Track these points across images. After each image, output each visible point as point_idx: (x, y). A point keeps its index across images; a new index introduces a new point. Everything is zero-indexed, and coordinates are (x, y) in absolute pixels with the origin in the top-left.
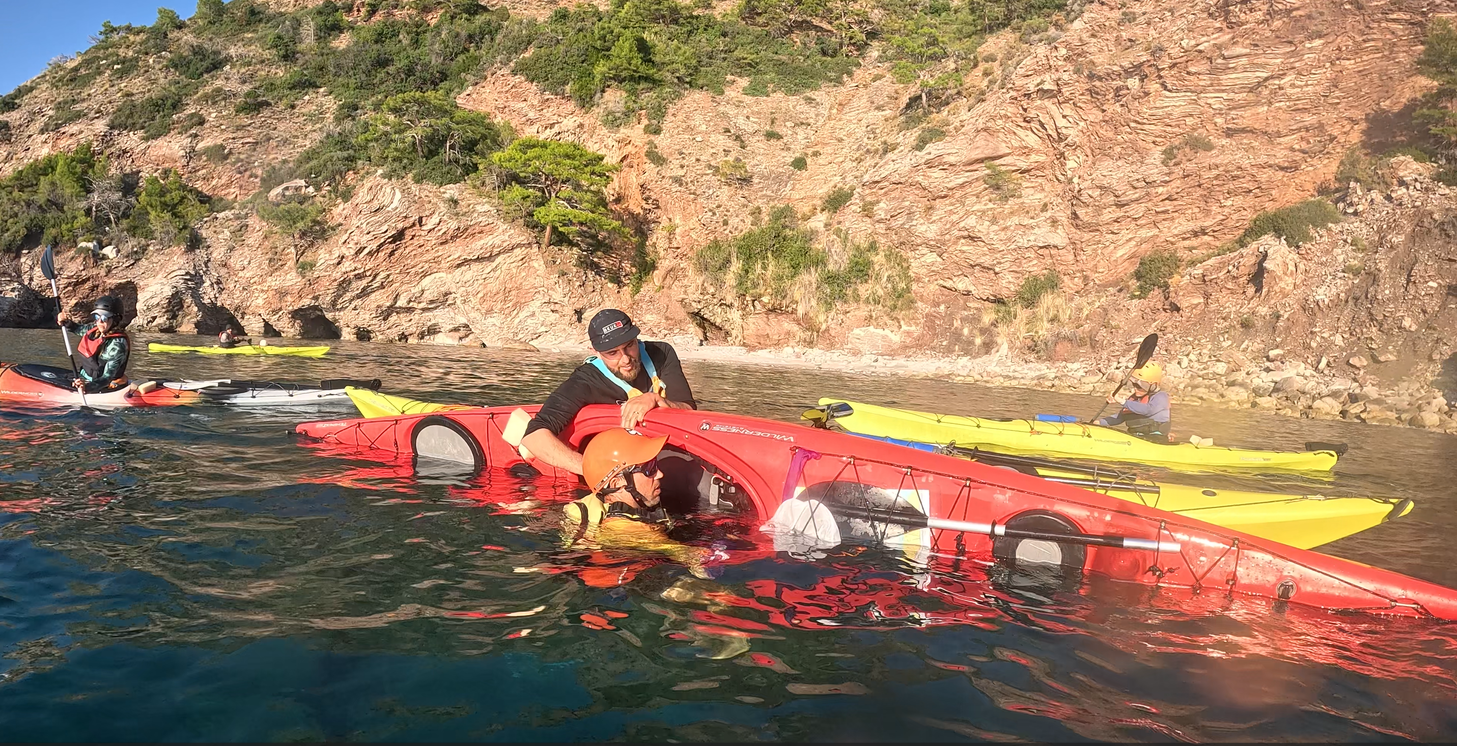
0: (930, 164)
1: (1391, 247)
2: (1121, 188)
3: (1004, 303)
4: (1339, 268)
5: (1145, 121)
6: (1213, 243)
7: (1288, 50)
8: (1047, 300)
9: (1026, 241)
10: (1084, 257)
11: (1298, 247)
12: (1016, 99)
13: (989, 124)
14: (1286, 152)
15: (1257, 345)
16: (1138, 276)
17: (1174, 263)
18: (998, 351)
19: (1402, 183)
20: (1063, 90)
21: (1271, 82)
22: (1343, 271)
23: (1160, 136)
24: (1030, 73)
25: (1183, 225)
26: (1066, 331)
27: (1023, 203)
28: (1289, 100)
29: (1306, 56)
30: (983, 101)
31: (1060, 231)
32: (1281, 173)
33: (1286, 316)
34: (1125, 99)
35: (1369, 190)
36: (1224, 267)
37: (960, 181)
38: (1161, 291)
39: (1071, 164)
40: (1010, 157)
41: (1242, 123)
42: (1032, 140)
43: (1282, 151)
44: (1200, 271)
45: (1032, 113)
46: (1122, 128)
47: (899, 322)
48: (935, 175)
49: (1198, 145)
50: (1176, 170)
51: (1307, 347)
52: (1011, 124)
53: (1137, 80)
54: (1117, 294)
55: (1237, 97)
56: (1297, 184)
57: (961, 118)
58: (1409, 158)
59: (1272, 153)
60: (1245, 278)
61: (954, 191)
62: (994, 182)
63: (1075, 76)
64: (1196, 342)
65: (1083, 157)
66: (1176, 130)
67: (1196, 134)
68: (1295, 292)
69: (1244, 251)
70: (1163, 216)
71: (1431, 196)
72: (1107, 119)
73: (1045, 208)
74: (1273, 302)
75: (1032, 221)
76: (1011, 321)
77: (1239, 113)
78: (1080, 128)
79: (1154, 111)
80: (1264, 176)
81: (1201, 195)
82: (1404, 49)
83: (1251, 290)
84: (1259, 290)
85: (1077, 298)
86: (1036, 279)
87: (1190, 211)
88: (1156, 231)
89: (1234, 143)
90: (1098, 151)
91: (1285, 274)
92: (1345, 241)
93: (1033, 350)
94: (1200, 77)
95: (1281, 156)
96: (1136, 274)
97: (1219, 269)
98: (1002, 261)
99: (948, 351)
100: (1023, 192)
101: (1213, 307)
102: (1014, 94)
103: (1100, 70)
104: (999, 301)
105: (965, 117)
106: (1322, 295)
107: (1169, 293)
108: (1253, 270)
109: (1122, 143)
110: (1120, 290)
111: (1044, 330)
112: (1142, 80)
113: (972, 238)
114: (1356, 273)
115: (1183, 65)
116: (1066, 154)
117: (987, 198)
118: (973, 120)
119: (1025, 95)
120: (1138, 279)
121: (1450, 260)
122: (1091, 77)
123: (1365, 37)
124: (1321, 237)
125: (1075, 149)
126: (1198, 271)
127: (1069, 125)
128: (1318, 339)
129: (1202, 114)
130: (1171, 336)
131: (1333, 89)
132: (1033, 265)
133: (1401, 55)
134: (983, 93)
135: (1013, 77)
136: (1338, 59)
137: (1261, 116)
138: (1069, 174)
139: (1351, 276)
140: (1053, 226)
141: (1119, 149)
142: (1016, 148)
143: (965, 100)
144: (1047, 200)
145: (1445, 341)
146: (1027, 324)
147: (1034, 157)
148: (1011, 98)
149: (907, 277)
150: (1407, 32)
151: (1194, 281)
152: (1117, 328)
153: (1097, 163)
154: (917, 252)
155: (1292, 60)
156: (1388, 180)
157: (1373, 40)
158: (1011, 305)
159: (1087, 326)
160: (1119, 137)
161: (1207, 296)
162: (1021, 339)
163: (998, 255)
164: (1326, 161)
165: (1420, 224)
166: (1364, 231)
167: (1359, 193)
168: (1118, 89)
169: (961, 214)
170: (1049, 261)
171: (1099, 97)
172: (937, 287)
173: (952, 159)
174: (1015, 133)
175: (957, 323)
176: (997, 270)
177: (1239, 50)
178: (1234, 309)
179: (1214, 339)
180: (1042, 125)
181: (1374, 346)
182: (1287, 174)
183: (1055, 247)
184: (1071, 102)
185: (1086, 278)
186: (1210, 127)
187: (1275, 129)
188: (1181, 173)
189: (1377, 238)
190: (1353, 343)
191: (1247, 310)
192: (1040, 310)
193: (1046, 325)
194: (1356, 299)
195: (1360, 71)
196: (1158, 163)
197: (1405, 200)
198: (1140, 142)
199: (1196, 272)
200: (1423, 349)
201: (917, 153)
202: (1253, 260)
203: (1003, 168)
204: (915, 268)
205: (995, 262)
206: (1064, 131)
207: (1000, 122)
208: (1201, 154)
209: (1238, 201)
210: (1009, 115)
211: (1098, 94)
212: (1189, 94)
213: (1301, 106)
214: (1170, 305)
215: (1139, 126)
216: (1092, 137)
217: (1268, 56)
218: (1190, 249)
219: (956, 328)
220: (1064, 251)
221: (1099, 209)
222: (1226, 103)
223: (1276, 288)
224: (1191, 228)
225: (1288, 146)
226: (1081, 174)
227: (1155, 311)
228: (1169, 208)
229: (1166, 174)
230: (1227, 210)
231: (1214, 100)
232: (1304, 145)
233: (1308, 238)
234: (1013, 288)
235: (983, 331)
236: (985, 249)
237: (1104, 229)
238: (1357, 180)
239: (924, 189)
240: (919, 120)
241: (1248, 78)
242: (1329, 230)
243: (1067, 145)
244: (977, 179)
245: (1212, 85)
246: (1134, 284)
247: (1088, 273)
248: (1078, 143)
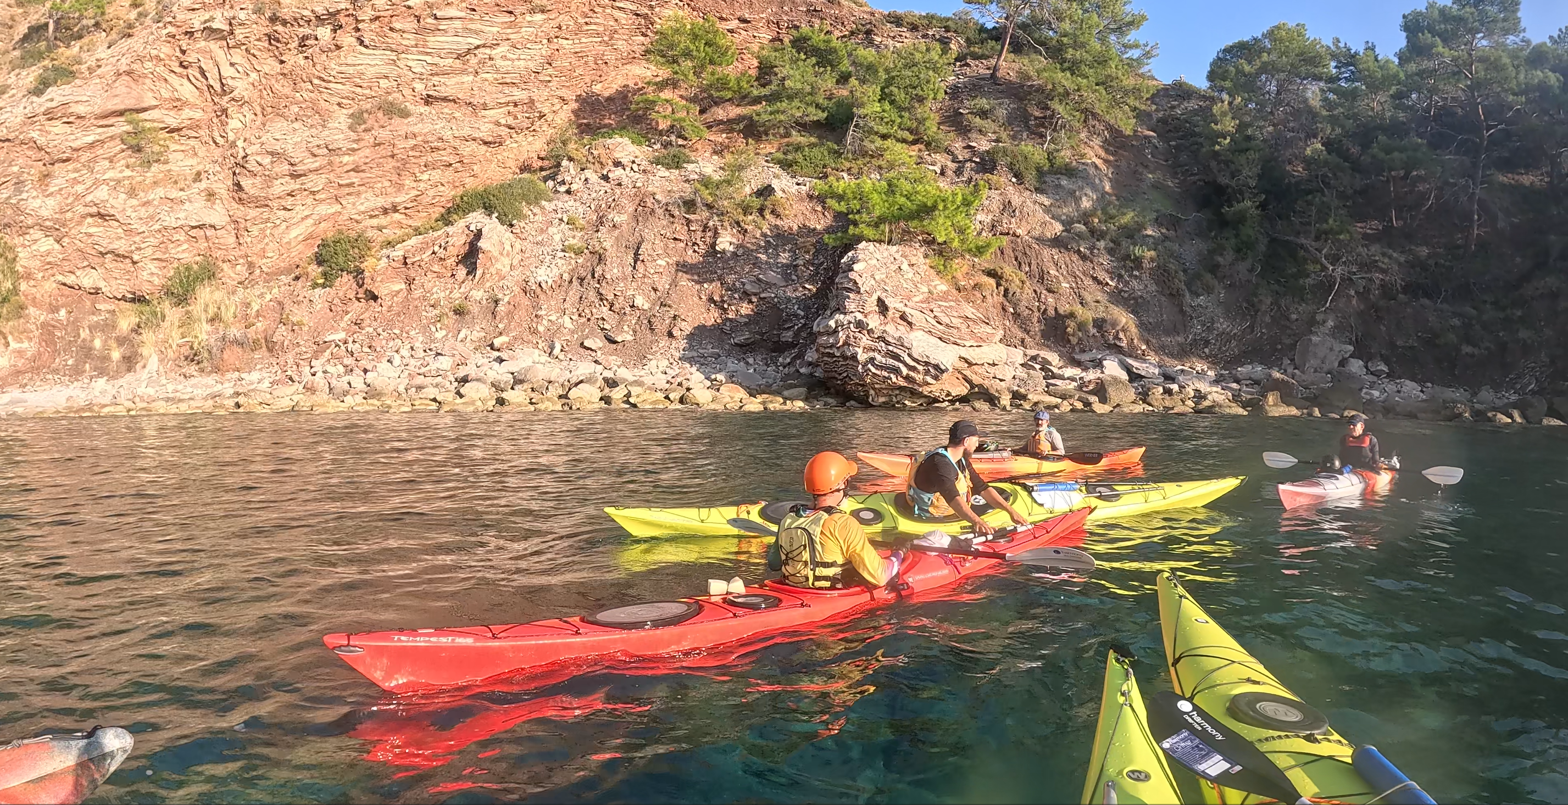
0: (50, 115)
1: (614, 226)
2: (298, 155)
3: (148, 302)
4: (557, 248)
5: (331, 78)
6: (404, 222)
7: (507, 20)
8: (205, 295)
9: (173, 219)
10: (249, 239)
11: (511, 225)
12: (174, 36)
13: (134, 66)
14: (491, 126)
15: (477, 334)
16: (320, 260)
17: (361, 244)
18: (144, 367)
19: (617, 164)
20: (237, 32)
21: (481, 50)
22: (563, 251)
23: (348, 98)
24: (197, 6)
25: (369, 201)
26: (235, 332)
27: (169, 171)
28: (497, 72)
29: (524, 29)
30: (130, 36)
31: (218, 206)
32: (484, 148)
33: (506, 299)
34: (311, 50)
35: (583, 170)
36: (428, 248)
37: (90, 139)
38: (351, 278)
39: (234, 124)
40: (156, 111)
41: (444, 92)
42: (186, 90)
43: (487, 125)
44: (401, 253)
45: (191, 57)
46: (302, 84)
47: (5, 338)
48: (56, 130)
49: (393, 110)
50: (367, 136)
51: (535, 332)
52: (162, 68)
53: (329, 30)
54: (293, 283)
55: (442, 62)
56: (498, 161)
57: (98, 56)
58: (626, 140)
59: (476, 125)
60: (453, 259)
61: (81, 153)
62: (134, 142)
63: (254, 16)
64: (404, 334)
65: (250, 116)
66: (368, 92)
67: (390, 98)
68: (512, 273)
69: (450, 229)
70: (347, 190)
71: (651, 178)
72: (286, 71)
73: (198, 177)
74: (488, 284)
75: (182, 193)
76: (158, 325)
77: (442, 80)
78: (251, 80)
79: (343, 69)
80: (467, 149)
81: (394, 167)
82: (625, 37)
83: (462, 272)
84: (472, 271)
85: (240, 290)
86: (188, 269)
87: (380, 185)
88: (337, 207)
89: (434, 112)
90: (270, 110)
91: (501, 254)
92: (561, 220)
93: (192, 360)
94: (404, 35)
95: (485, 130)
96: (317, 258)
97: (423, 250)
98: (143, 246)
99: (76, 372)
100: (170, 156)
101: (417, 293)
102: (171, 29)
103: (285, 13)
104: (138, 299)
105: (103, 56)
106: (545, 275)
107: (363, 279)
108: (463, 251)
109: (301, 102)
110: (297, 278)
111: (203, 333)
112: (335, 31)
113: (101, 216)
114: (579, 252)
115: (386, 20)
116: (229, 111)
117: (123, 162)
118: (114, 60)
119: (186, 33)
120: (320, 263)
121: (675, 239)
122: (274, 19)
123: (587, 20)
124: (534, 217)
125: (241, 106)
126: (398, 253)
127: (237, 75)
128: (545, 322)
129: (400, 77)
130: (371, 330)
131: (547, 66)
132: (184, 251)
133: (620, 42)
134: (130, 26)
135: (175, 9)
136: (557, 37)
137: (465, 85)
138: (231, 136)
139: (573, 256)
140: (209, 200)
141: (297, 110)
142: (166, 100)
143: (104, 34)
144: (200, 168)
145: (683, 317)
146: (179, 327)
147: (187, 113)
148: (168, 35)
149: (13, 272)
150: (630, 22)
151: (394, 264)
152: (300, 324)
153: (268, 123)
154: (27, 237)
155: (509, 31)
156: (603, 160)
157: (595, 24)
158: (155, 302)
159: (259, 324)
160: (298, 95)
161: (410, 282)
162: (174, 347)
163: (137, 239)
164: (532, 138)
165: (642, 203)
166: (581, 210)
167: (572, 171)
168: (305, 38)
169: (89, 183)
170: (203, 245)
171: (279, 45)
172: (54, 285)
173: (81, 109)
174: (166, 80)
175: (85, 334)
176: (136, 258)
177: (452, 12)
178: (442, 294)
179: (425, 329)
180: (203, 72)
181: (607, 326)
182: (490, 149)
183: (213, 227)
184: (243, 47)
185: (251, 265)
186: (407, 92)
187: (482, 101)
188: (372, 140)
189: (595, 218)
190: (583, 324)
191: (458, 295)
192: (196, 308)
193: (207, 327)
194: (582, 280)
195: (576, 53)
196: (344, 127)
197: (625, 181)
198: (322, 102)
199: (395, 254)
200: (661, 327)
201: (35, 99)
202: (463, 239)
203: (148, 125)
204: (24, 260)
205: (133, 248)
206: (230, 82)
207: (149, 65)
208: (396, 121)
209: (436, 175)
210: (162, 56)
211: (278, 41)
212: (388, 53)
213: (508, 81)
214: (365, 293)
215: (324, 84)
216: (265, 92)
217: (483, 23)
218: (380, 229)
219: (84, 340)
220: (223, 231)
221: (269, 179)
222: (428, 68)
223: (493, 270)
224: (380, 205)
225: (493, 120)
226: (248, 136)
227: (345, 301)
228: (354, 180)
229: (354, 141)
230: (422, 185)
231: (415, 62)
232: (510, 121)
233: (520, 216)
234: (156, 281)
235: (121, 341)
236: (120, 230)
237: (275, 204)
238: (571, 159)
239: (40, 149)
240: (40, 56)
241: (458, 43)
242: (543, 208)
243: (233, 99)
244: (112, 138)
245: (416, 46)
246: (315, 270)
247: (253, 259)
248: (246, 99)
